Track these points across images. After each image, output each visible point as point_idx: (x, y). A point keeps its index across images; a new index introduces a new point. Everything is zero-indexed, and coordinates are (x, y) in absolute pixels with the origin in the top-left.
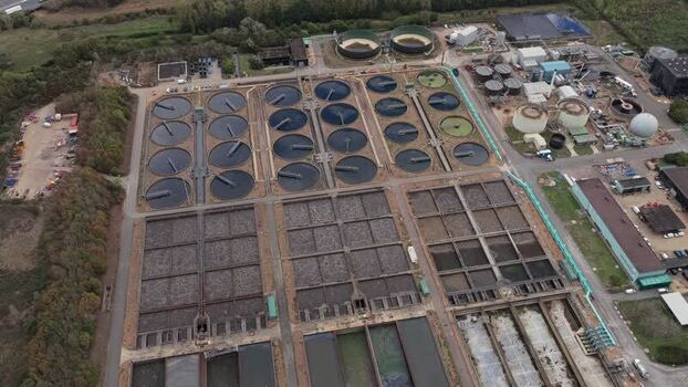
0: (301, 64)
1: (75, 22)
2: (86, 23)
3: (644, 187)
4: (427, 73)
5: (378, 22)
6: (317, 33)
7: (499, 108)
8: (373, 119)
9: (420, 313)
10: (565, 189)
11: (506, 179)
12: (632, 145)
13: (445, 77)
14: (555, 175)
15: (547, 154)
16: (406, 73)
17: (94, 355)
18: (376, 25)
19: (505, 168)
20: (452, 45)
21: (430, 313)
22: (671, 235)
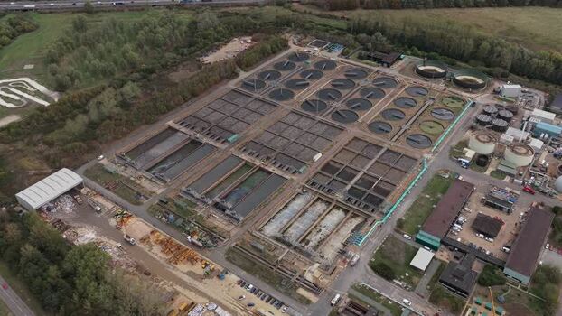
0: (385, 65)
1: (305, 12)
2: (310, 13)
3: (506, 208)
4: (455, 98)
5: (463, 64)
6: (418, 56)
9: (287, 177)
11: (419, 160)
13: (463, 104)
15: (464, 162)
17: (162, 117)
18: (460, 66)
19: (427, 156)
20: (495, 92)
21: (292, 179)
22: (482, 236)
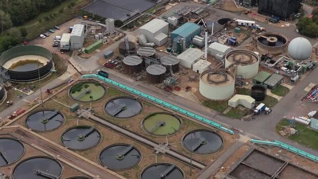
4: (76, 88)
7: (178, 89)
8: (77, 158)
10: (306, 130)
11: (256, 147)
12: (308, 69)
13: (97, 84)
14: (286, 122)
15: (263, 108)
16: (56, 97)
19: (244, 139)
20: (68, 50)
